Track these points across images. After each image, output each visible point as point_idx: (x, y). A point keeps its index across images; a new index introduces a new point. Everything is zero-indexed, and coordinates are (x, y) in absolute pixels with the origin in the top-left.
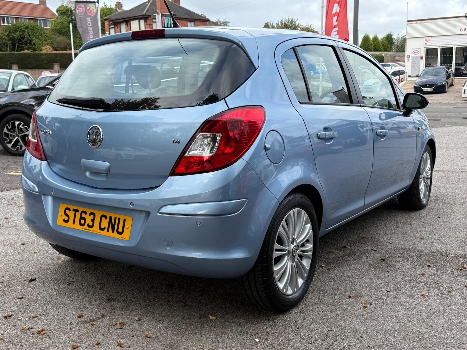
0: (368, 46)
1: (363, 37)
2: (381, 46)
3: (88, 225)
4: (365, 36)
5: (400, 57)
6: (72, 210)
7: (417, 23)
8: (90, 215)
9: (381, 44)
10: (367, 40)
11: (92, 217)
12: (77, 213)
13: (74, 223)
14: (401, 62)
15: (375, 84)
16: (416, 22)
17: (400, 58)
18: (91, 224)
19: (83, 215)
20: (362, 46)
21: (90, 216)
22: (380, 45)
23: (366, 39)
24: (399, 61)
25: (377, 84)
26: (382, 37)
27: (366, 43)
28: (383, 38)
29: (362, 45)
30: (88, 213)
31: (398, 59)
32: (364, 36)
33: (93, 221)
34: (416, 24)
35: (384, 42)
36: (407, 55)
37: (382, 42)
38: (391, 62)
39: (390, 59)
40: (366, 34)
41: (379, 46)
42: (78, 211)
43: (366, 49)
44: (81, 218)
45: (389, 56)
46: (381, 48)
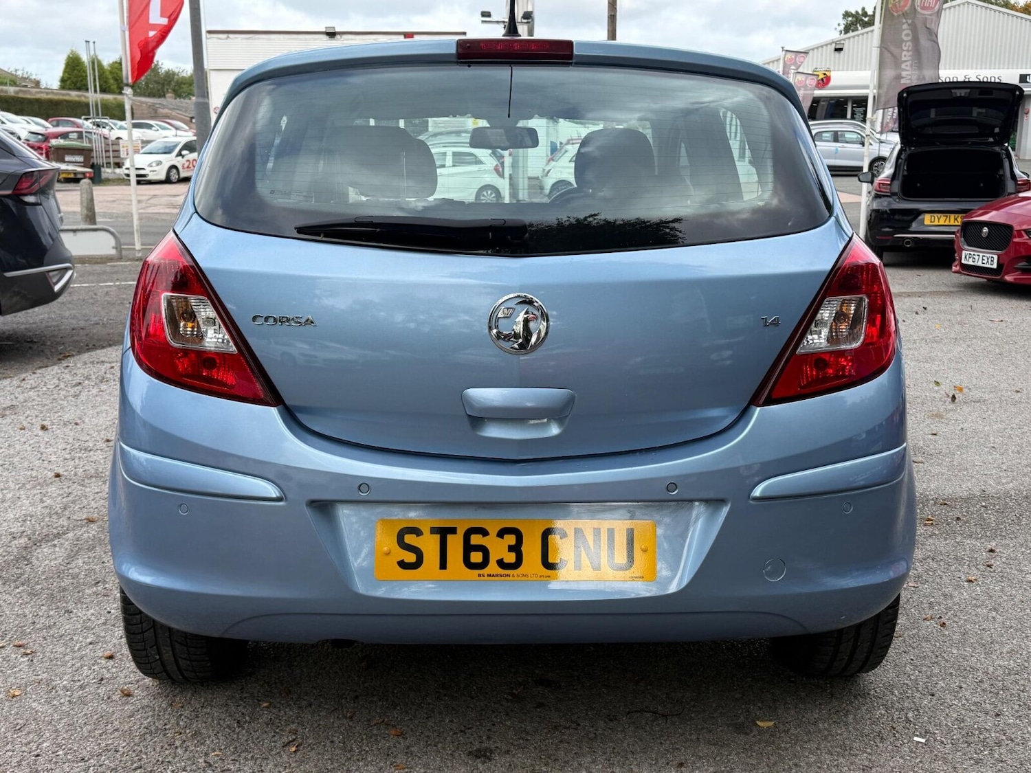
0: (81, 78)
1: (67, 59)
2: (112, 81)
3: (501, 563)
4: (71, 56)
5: (171, 109)
6: (426, 531)
7: (228, 37)
8: (501, 534)
9: (110, 77)
10: (77, 66)
11: (511, 539)
12: (449, 537)
13: (443, 565)
14: (173, 119)
15: (152, 166)
16: (224, 36)
17: (170, 112)
18: (510, 558)
19: (476, 539)
20: (65, 78)
21: (503, 538)
22: (107, 78)
23: (73, 61)
24: (168, 117)
25: (158, 165)
26: (111, 62)
27: (76, 71)
28: (113, 63)
29: (66, 75)
30: (493, 532)
31: (167, 113)
32: (69, 56)
33: (516, 549)
34: (225, 41)
35: (117, 74)
36: (214, 107)
37: (111, 72)
38: (152, 118)
39: (146, 112)
40: (72, 51)
41: (105, 80)
42: (453, 531)
43: (78, 85)
44: (468, 548)
45: (145, 105)
46: (112, 87)
